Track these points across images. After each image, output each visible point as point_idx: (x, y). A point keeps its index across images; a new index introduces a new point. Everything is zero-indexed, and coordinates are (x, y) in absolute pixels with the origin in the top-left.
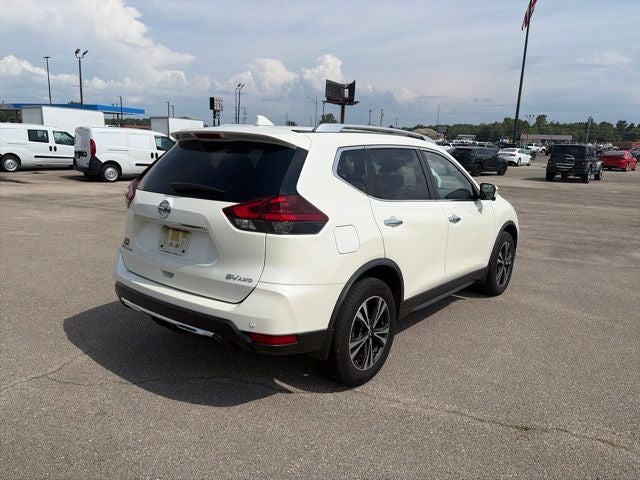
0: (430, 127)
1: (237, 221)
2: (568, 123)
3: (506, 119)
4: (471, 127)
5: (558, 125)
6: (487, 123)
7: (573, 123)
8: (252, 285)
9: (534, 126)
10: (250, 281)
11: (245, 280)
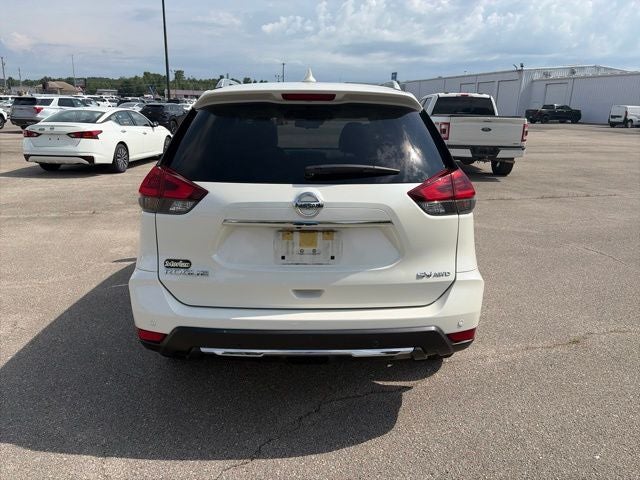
0: (60, 80)
1: (427, 205)
2: (203, 79)
3: (145, 73)
4: (108, 80)
5: (194, 80)
6: (127, 77)
7: (208, 79)
8: (451, 278)
9: (174, 82)
10: (446, 274)
11: (436, 275)
